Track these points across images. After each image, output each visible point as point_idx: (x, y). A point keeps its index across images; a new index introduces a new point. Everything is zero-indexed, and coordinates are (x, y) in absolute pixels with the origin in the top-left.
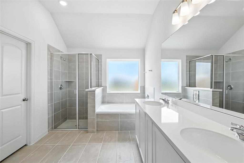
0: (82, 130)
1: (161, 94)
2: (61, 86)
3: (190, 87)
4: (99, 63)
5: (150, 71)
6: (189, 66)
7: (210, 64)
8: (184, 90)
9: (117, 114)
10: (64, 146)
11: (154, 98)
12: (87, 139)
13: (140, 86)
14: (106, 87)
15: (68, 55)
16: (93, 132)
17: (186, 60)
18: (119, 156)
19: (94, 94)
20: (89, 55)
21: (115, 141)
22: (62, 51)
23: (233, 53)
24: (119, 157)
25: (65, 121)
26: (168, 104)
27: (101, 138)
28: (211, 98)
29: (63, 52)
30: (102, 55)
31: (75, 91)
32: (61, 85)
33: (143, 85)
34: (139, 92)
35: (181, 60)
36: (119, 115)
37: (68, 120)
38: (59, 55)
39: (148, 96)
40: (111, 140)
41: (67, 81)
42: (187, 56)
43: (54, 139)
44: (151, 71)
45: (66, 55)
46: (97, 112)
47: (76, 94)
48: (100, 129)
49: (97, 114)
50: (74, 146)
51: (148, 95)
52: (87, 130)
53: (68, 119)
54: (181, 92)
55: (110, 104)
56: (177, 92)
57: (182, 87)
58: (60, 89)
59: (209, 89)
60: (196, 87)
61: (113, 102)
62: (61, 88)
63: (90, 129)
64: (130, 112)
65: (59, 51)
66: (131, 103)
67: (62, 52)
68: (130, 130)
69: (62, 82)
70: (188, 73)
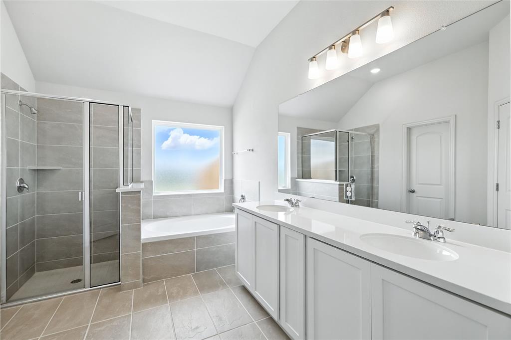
0: (101, 288)
1: (277, 192)
2: (22, 183)
3: (303, 178)
4: (133, 128)
5: (250, 150)
6: (301, 145)
7: (333, 143)
8: (295, 184)
9: (190, 238)
10: (66, 334)
11: (259, 200)
12: (127, 304)
13: (224, 180)
14: (151, 182)
15: (38, 99)
16: (136, 286)
17: (298, 135)
18: (217, 316)
19: (139, 199)
20: (121, 108)
21: (196, 293)
22: (23, 87)
23: (356, 130)
24: (218, 318)
25: (31, 276)
26: (297, 208)
27: (160, 293)
28: (338, 196)
29: (25, 91)
30: (140, 109)
31: (80, 193)
32: (22, 181)
33: (229, 177)
34: (221, 189)
35: (290, 134)
36: (194, 240)
37: (36, 274)
38: (15, 96)
39: (243, 198)
40: (186, 293)
41: (34, 170)
42: (298, 128)
43: (21, 327)
44: (251, 152)
45: (33, 97)
46: (144, 239)
47: (82, 202)
48: (152, 276)
49: (144, 245)
50: (99, 327)
51: (242, 196)
52: (120, 284)
53: (39, 271)
54: (290, 188)
55: (160, 220)
56: (284, 187)
57: (292, 178)
58: (18, 191)
59: (333, 182)
60: (311, 178)
61: (168, 214)
62: (20, 189)
63: (125, 281)
64: (216, 230)
65: (16, 87)
66: (207, 214)
67: (22, 90)
68: (216, 266)
69: (23, 170)
70: (300, 155)
